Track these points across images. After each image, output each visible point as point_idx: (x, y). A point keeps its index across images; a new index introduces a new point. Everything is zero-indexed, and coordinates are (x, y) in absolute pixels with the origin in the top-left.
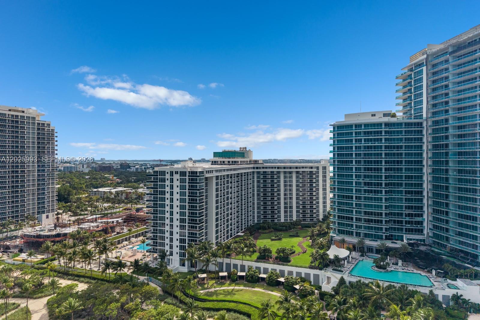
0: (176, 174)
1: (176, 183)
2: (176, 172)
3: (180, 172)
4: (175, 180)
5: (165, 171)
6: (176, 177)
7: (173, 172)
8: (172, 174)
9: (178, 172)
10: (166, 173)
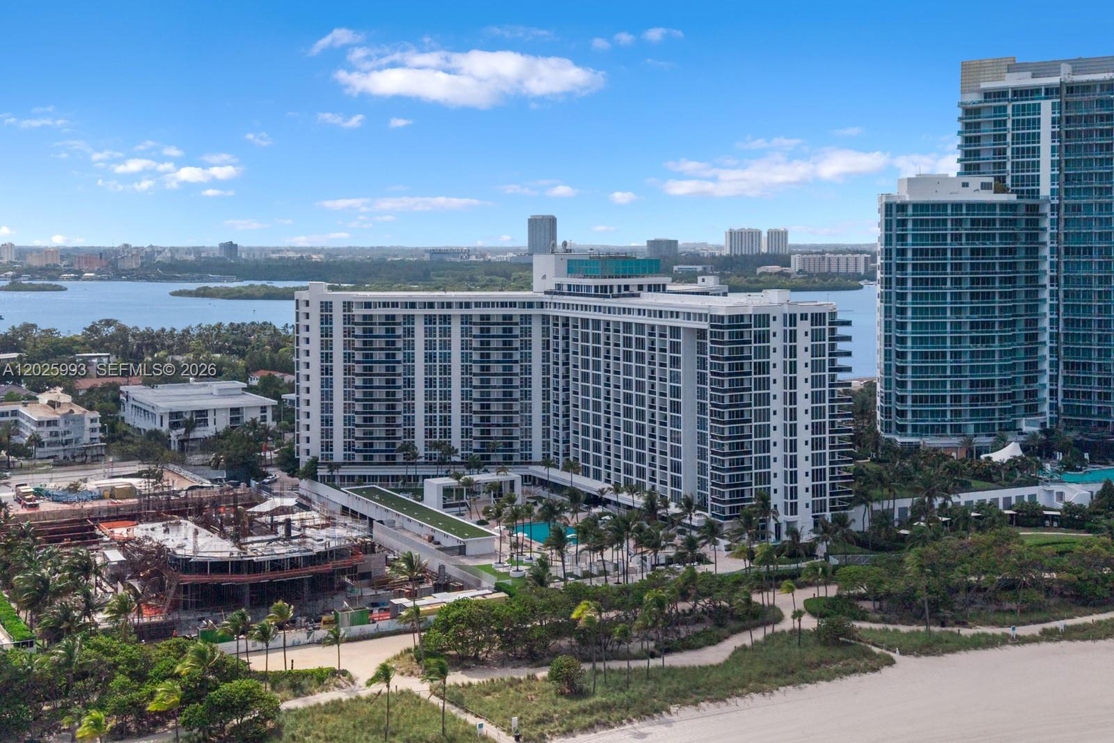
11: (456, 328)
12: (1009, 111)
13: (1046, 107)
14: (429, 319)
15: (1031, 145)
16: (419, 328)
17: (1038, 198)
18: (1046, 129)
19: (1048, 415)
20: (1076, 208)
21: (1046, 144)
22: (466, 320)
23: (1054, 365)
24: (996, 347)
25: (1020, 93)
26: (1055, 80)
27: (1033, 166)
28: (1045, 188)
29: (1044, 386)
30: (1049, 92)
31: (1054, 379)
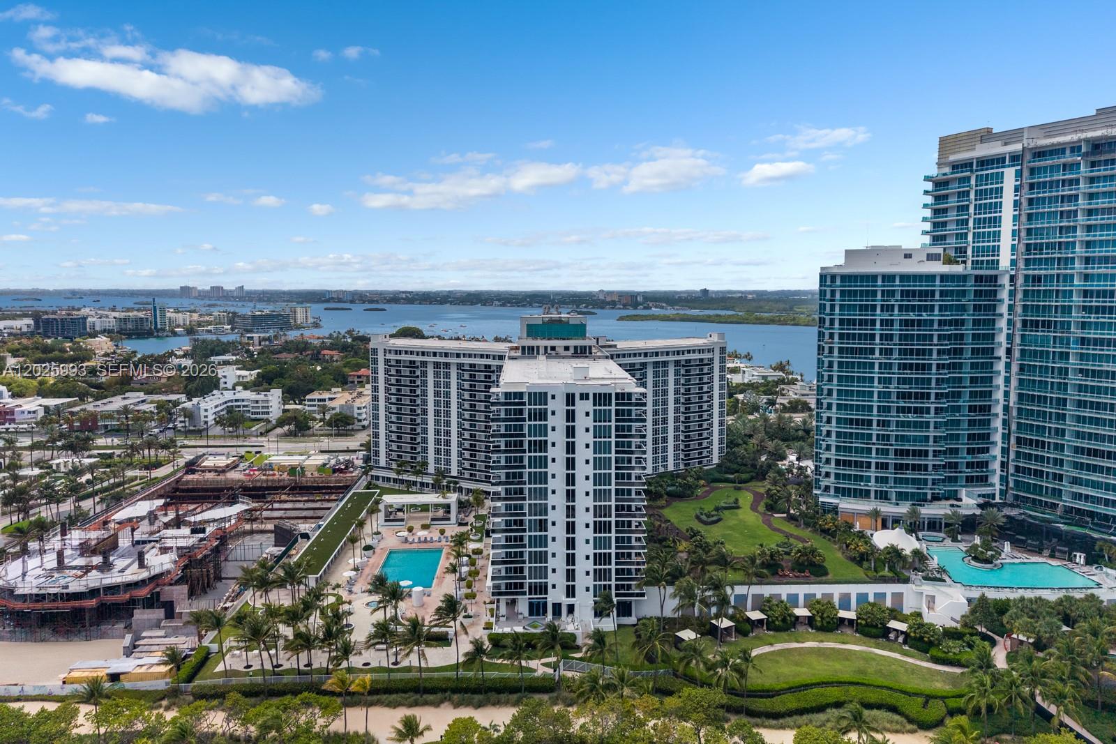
1: (583, 422)
2: (581, 395)
3: (595, 395)
4: (580, 416)
5: (546, 394)
6: (583, 408)
7: (573, 395)
8: (570, 399)
9: (587, 395)
10: (549, 397)
11: (454, 373)
12: (973, 182)
13: (1009, 174)
15: (993, 215)
17: (997, 268)
18: (1008, 198)
19: (998, 487)
20: (1037, 279)
21: (1007, 213)
22: (460, 366)
23: (1006, 437)
24: (931, 418)
25: (984, 163)
26: (1017, 147)
27: (994, 237)
28: (1005, 259)
29: (995, 457)
30: (1015, 158)
31: (1005, 451)
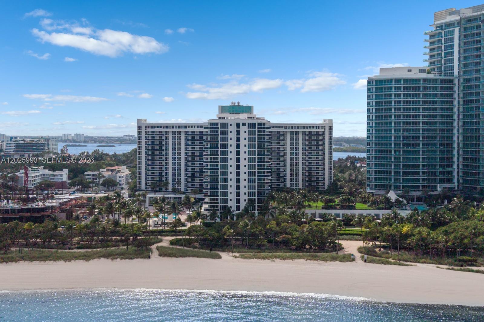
0: (243, 125)
1: (244, 135)
2: (243, 124)
3: (248, 124)
4: (242, 133)
5: (228, 124)
6: (243, 129)
7: (239, 124)
8: (238, 125)
9: (245, 124)
10: (229, 125)
14: (174, 133)
16: (170, 136)
